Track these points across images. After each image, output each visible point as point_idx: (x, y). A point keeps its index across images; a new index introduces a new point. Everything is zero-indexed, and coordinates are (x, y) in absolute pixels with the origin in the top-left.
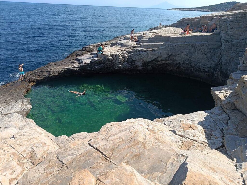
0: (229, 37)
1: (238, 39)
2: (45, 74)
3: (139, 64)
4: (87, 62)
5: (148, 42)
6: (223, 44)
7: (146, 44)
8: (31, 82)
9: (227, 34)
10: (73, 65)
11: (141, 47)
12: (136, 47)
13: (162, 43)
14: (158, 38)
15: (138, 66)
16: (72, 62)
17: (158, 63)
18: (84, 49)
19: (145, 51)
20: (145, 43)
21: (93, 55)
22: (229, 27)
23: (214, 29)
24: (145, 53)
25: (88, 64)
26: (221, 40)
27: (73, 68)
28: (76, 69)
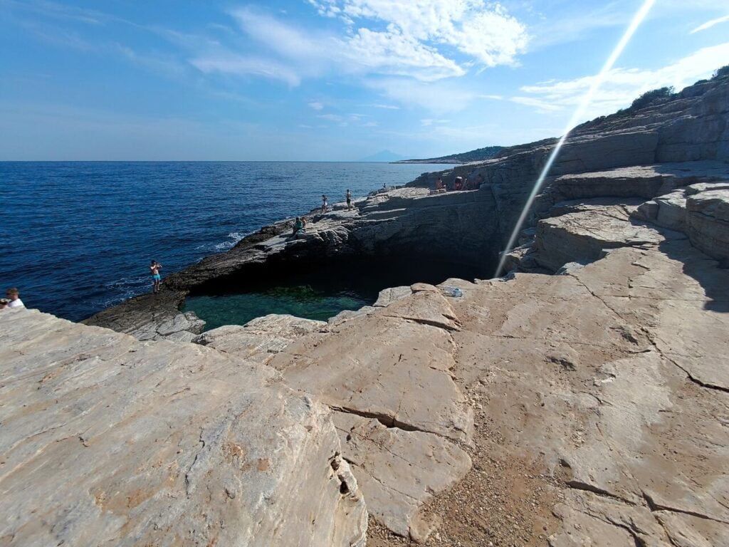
0: (505, 191)
1: (519, 193)
2: (206, 274)
3: (369, 245)
4: (279, 249)
5: (378, 210)
6: (499, 202)
7: (377, 212)
8: (182, 290)
9: (502, 187)
10: (255, 256)
11: (369, 217)
12: (359, 219)
13: (404, 209)
14: (395, 202)
15: (367, 249)
16: (249, 252)
17: (400, 241)
18: (264, 230)
19: (376, 223)
20: (375, 210)
21: (285, 238)
22: (504, 176)
23: (480, 184)
24: (378, 227)
25: (281, 251)
26: (493, 197)
27: (256, 261)
28: (261, 261)
